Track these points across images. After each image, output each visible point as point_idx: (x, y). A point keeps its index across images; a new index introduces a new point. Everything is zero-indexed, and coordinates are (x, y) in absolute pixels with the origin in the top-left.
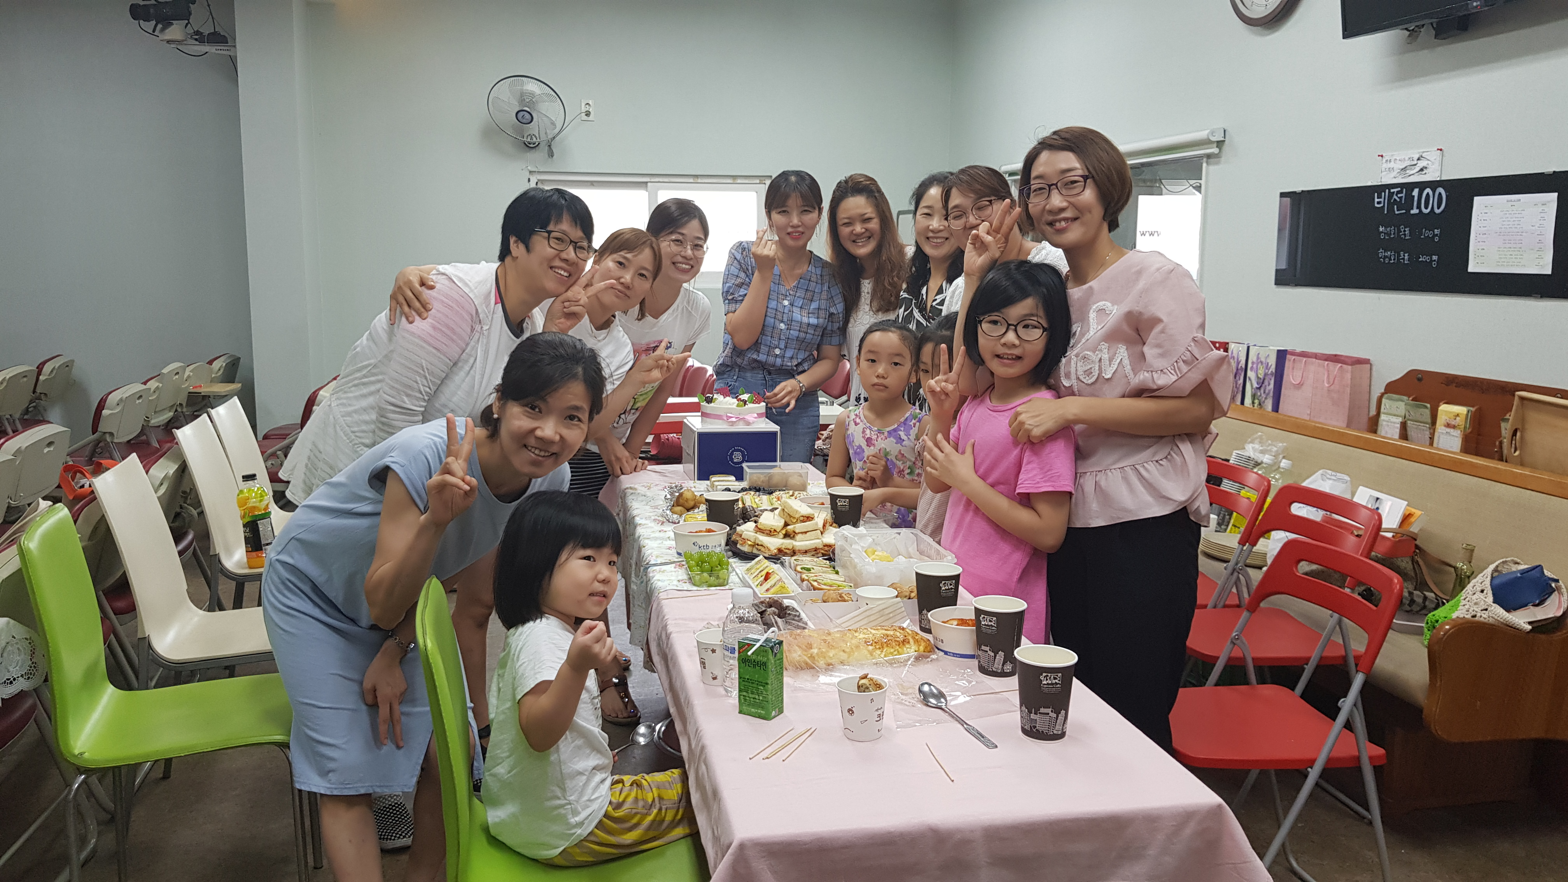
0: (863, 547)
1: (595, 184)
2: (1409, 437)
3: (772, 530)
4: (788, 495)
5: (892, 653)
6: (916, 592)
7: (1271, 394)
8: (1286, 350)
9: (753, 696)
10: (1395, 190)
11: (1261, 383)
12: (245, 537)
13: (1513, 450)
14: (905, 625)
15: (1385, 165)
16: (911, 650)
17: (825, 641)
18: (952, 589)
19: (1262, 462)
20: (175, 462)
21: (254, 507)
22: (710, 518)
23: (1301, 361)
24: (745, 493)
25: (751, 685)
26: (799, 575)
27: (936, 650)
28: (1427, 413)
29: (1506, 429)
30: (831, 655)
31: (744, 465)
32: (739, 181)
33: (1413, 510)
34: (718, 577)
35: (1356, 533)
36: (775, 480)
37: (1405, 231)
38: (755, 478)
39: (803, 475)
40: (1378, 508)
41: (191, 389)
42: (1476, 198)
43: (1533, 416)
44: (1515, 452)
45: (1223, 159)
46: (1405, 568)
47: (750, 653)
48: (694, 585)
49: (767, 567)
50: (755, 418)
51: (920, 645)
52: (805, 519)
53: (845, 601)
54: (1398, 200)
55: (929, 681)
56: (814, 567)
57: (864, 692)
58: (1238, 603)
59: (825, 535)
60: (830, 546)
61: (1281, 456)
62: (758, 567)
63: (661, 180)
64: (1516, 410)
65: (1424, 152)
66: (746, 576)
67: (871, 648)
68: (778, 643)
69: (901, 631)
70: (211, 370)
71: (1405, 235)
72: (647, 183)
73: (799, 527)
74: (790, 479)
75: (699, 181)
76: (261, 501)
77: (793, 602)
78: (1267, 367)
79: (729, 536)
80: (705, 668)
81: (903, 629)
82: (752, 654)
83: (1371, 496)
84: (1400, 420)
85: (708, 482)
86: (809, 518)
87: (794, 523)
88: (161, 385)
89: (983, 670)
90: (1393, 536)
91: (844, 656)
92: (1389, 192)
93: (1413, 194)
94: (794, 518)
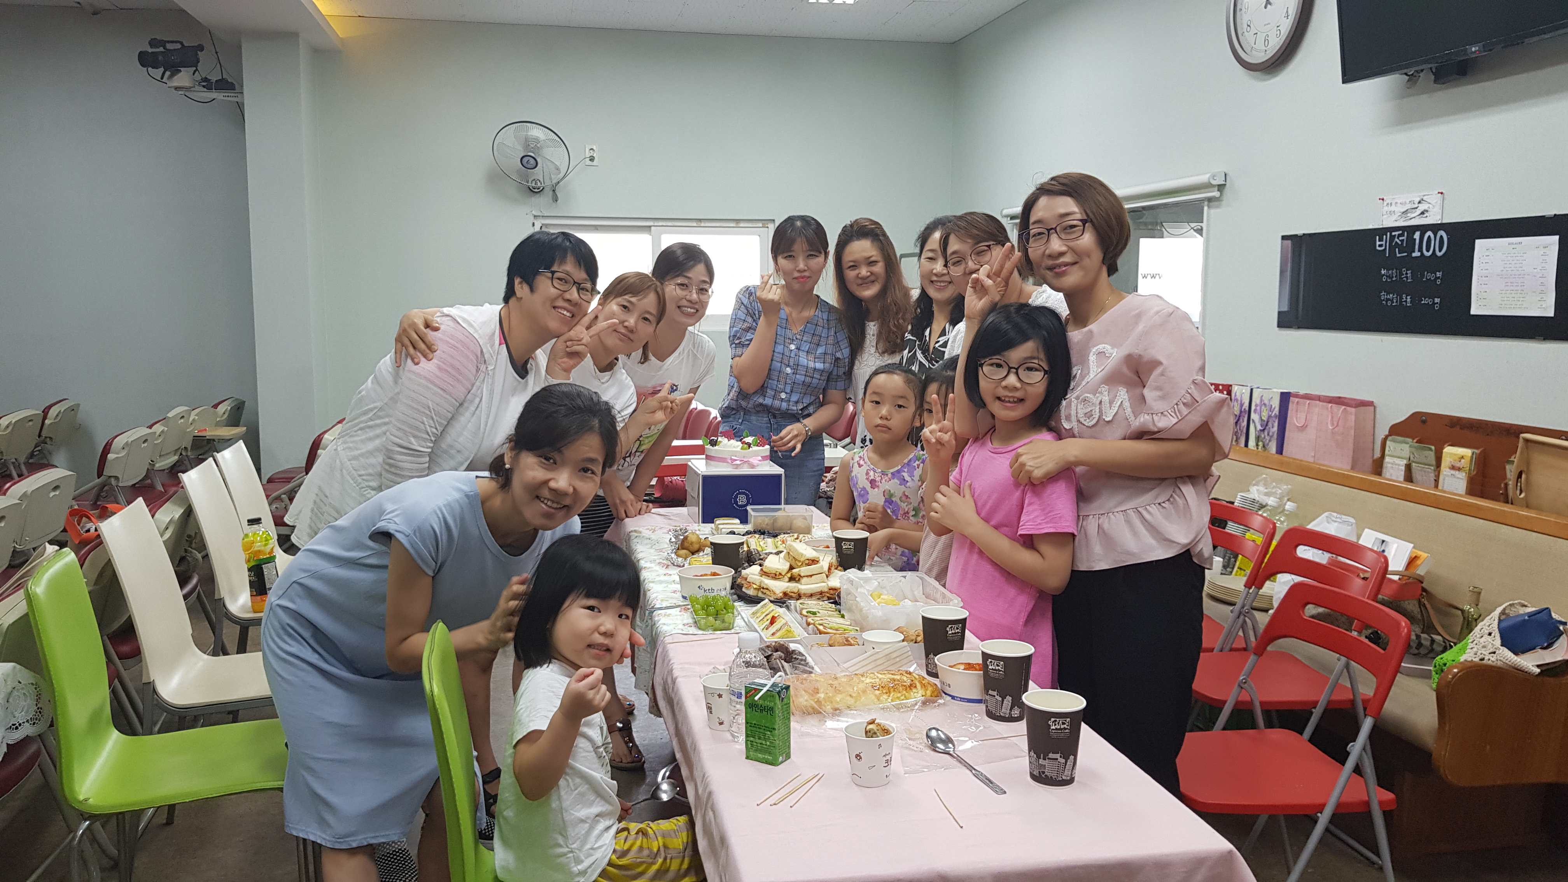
0: (868, 591)
1: (599, 228)
2: (1414, 479)
3: (778, 573)
4: (793, 538)
5: (898, 698)
6: (922, 636)
7: (1275, 436)
8: (1290, 393)
9: (760, 741)
10: (1397, 233)
11: (1265, 425)
12: (250, 581)
13: (1518, 492)
14: (911, 670)
15: (1386, 209)
16: (918, 695)
17: (831, 685)
18: (958, 632)
19: (1267, 505)
20: (180, 505)
21: (259, 551)
22: (715, 562)
23: (1304, 404)
24: (750, 536)
25: (758, 730)
26: (804, 618)
27: (943, 695)
28: (1431, 455)
29: (1511, 471)
30: (838, 700)
31: (749, 508)
32: (741, 225)
33: (1419, 553)
34: (723, 621)
35: (1362, 576)
36: (780, 523)
37: (1407, 274)
38: (759, 520)
39: (807, 517)
40: (1384, 551)
41: (196, 433)
42: (1478, 242)
43: (1539, 459)
44: (1520, 494)
45: (1224, 203)
46: (1412, 611)
47: (756, 698)
48: (700, 629)
49: (773, 610)
50: (760, 461)
51: (927, 690)
52: (810, 562)
53: (851, 645)
54: (1400, 243)
55: (937, 726)
56: (820, 611)
57: (872, 737)
58: (1244, 646)
59: (831, 578)
60: (835, 589)
61: (1286, 499)
62: (764, 610)
63: (664, 224)
64: (1522, 452)
65: (1424, 195)
66: (752, 621)
67: (877, 692)
68: (784, 688)
69: (908, 676)
70: (216, 413)
71: (1407, 277)
72: (650, 227)
73: (804, 570)
74: (795, 521)
75: (703, 225)
76: (266, 545)
77: (799, 646)
78: (1271, 409)
79: (734, 580)
80: (711, 713)
81: (910, 673)
82: (759, 699)
83: (1376, 538)
84: (1405, 462)
85: (712, 525)
86: (814, 561)
87: (800, 567)
88: (166, 429)
89: (990, 715)
90: (1399, 579)
91: (851, 701)
92: (1390, 234)
93: (1415, 237)
94: (800, 561)
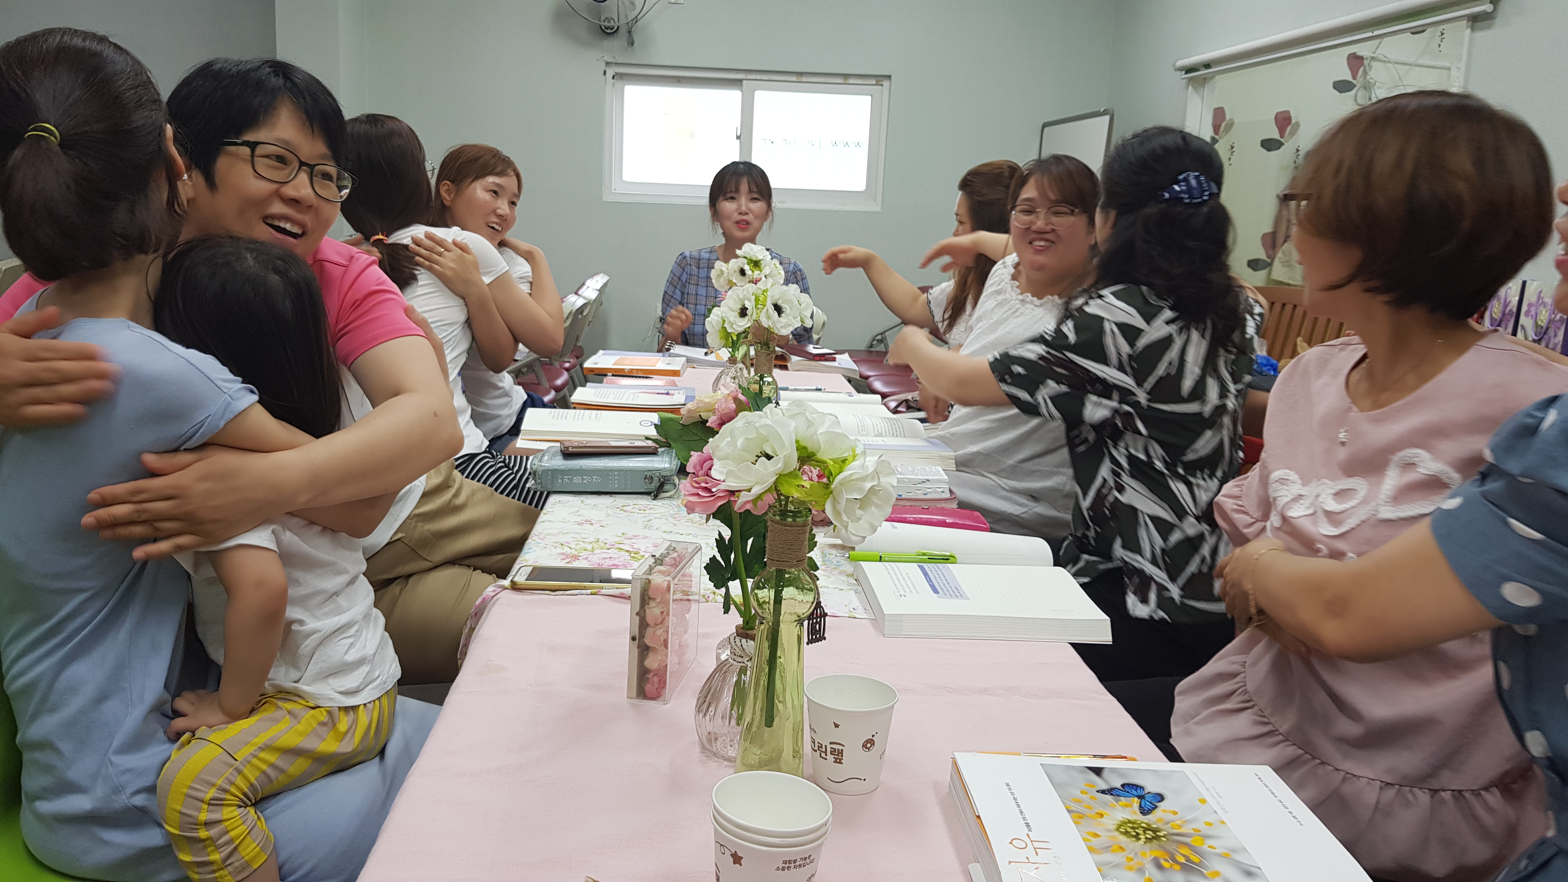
32: (851, 81)
45: (1498, 21)
63: (758, 77)
72: (741, 81)
